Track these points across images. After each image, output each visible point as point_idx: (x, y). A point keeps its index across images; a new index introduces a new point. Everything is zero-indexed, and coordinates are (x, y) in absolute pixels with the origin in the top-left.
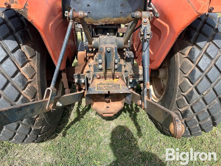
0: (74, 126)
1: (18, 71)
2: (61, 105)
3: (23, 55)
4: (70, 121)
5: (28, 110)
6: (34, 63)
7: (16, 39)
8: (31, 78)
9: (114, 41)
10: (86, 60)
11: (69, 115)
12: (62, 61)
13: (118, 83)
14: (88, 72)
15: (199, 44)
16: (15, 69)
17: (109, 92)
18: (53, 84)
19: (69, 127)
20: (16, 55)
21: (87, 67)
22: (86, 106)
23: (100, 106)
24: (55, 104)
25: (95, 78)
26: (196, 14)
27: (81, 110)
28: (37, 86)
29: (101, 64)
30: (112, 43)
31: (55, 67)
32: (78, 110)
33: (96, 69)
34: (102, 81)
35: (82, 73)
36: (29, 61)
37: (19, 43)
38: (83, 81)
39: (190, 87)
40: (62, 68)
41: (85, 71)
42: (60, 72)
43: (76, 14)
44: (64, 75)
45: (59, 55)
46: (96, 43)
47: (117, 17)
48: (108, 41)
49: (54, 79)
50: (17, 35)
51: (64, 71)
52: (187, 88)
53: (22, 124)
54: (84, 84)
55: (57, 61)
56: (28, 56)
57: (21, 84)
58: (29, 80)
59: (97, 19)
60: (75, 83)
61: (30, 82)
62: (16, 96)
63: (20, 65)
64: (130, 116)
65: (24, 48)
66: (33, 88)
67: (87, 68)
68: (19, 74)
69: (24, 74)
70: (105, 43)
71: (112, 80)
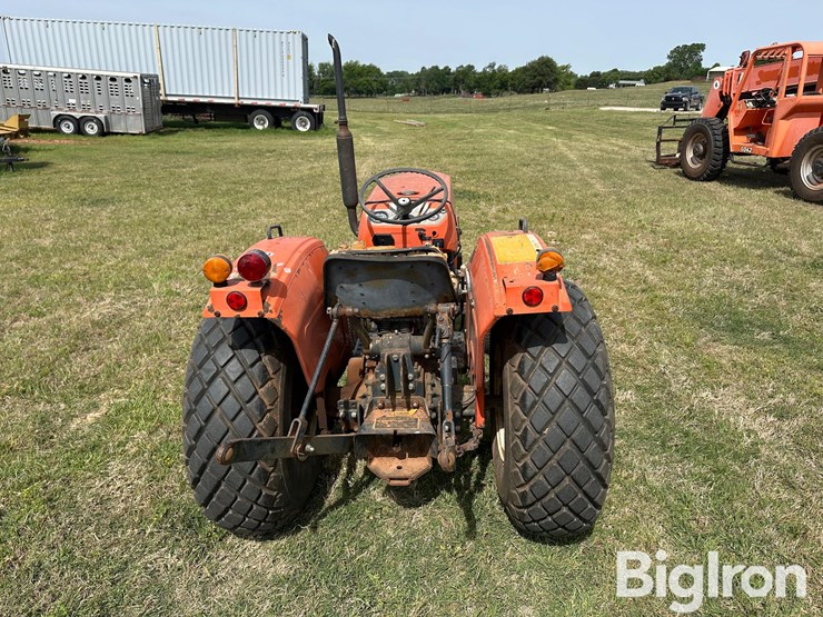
0: (335, 513)
1: (256, 393)
2: (312, 449)
3: (264, 370)
4: (327, 504)
5: (269, 447)
6: (277, 383)
7: (256, 347)
8: (272, 405)
9: (406, 343)
10: (363, 374)
11: (326, 494)
12: (318, 377)
13: (416, 416)
14: (364, 397)
15: (531, 350)
16: (253, 391)
17: (395, 432)
18: (303, 413)
19: (324, 515)
20: (256, 369)
21: (363, 387)
22: (363, 477)
23: (386, 466)
24: (304, 447)
25: (375, 407)
26: (493, 318)
27: (351, 484)
28: (277, 418)
29: (383, 381)
30: (401, 347)
31: (307, 388)
32: (345, 484)
33: (376, 392)
34: (389, 413)
35: (353, 398)
36: (271, 379)
37: (260, 353)
38: (354, 414)
39: (523, 421)
40: (317, 390)
41: (359, 394)
42: (314, 397)
43: (342, 311)
44: (320, 402)
45: (315, 370)
46: (377, 346)
47: (409, 307)
48: (395, 343)
49: (305, 405)
50: (258, 341)
51: (320, 394)
52: (519, 423)
53: (251, 480)
54: (355, 419)
55: (311, 379)
56: (271, 372)
57: (257, 413)
58: (269, 408)
59: (377, 311)
60: (339, 418)
61: (269, 411)
62: (250, 431)
63: (260, 384)
64: (458, 499)
65: (266, 359)
66: (271, 420)
67: (363, 390)
68: (257, 397)
69: (263, 397)
70: (391, 346)
71: (405, 411)
